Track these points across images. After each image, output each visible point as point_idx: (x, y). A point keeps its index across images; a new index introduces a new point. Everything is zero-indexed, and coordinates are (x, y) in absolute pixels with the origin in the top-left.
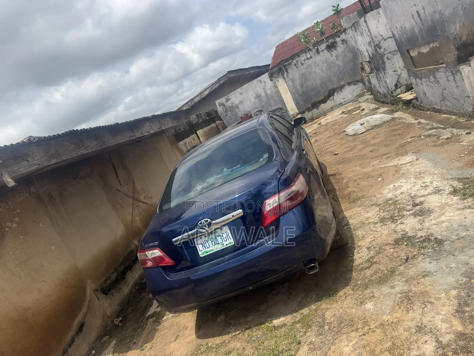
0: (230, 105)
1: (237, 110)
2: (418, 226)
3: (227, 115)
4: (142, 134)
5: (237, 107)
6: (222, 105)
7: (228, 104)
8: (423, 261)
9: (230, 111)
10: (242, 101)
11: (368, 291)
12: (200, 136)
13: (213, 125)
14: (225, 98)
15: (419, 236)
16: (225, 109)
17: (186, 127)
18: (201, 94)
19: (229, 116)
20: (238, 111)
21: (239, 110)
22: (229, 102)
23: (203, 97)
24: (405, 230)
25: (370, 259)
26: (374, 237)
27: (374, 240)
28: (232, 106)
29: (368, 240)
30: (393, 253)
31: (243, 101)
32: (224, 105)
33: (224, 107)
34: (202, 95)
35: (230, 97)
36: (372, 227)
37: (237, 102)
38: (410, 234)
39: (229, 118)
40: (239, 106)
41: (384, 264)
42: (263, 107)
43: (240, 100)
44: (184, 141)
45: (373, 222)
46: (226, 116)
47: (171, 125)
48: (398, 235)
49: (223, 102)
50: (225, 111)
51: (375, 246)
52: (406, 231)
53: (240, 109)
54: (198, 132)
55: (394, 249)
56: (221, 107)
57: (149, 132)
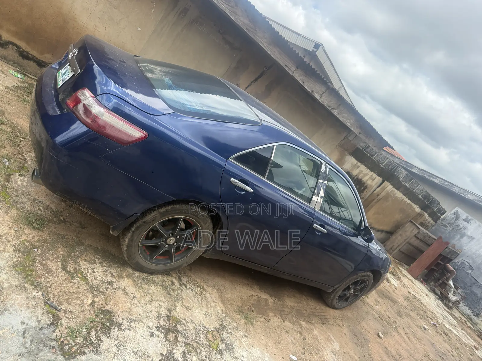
0: (461, 226)
1: (459, 236)
2: (129, 346)
3: (446, 227)
4: (304, 83)
5: (463, 236)
6: (457, 216)
7: (462, 223)
8: (34, 319)
9: (453, 228)
10: (474, 238)
11: (10, 249)
12: (382, 186)
13: (417, 209)
14: (467, 217)
15: (104, 338)
16: (453, 221)
17: (381, 164)
18: (465, 191)
19: (446, 230)
20: (457, 238)
21: (459, 239)
22: (465, 223)
23: (462, 195)
24: (129, 330)
25: (83, 276)
26: (134, 297)
27: (126, 294)
28: (461, 229)
29: (131, 289)
30: (83, 301)
31: (474, 240)
32: (458, 218)
33: (454, 219)
34: (465, 194)
35: (472, 222)
36: (162, 304)
37: (469, 234)
38: (115, 332)
39: (443, 230)
40: (465, 238)
41: (61, 284)
42: (479, 268)
43: (474, 236)
44: (359, 164)
45: (175, 310)
46: (444, 226)
47: (349, 124)
48: (123, 319)
49: (460, 215)
50: (450, 222)
51: (111, 290)
52: (127, 331)
53: (461, 240)
54: (386, 182)
55: (92, 304)
56: (454, 216)
57: (313, 91)
